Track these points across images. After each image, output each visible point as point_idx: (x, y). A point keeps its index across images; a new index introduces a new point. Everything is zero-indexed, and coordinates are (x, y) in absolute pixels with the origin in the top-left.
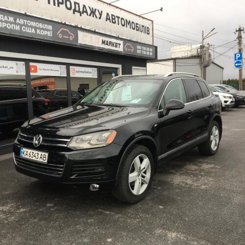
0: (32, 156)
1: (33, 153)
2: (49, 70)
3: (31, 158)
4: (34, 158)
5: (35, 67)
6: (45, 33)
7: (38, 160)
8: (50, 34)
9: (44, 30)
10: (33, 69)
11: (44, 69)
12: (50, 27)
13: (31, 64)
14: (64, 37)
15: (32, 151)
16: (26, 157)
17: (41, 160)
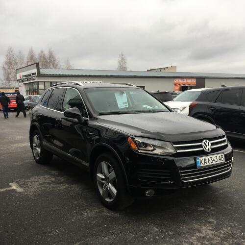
0: (211, 161)
1: (216, 157)
3: (211, 164)
4: (214, 163)
7: (218, 162)
15: (210, 157)
16: (206, 164)
17: (220, 162)
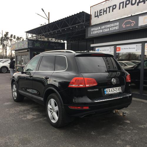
2: (128, 49)
5: (119, 48)
6: (114, 28)
8: (117, 28)
9: (114, 27)
10: (118, 49)
11: (124, 49)
12: (118, 24)
13: (117, 46)
14: (127, 26)
